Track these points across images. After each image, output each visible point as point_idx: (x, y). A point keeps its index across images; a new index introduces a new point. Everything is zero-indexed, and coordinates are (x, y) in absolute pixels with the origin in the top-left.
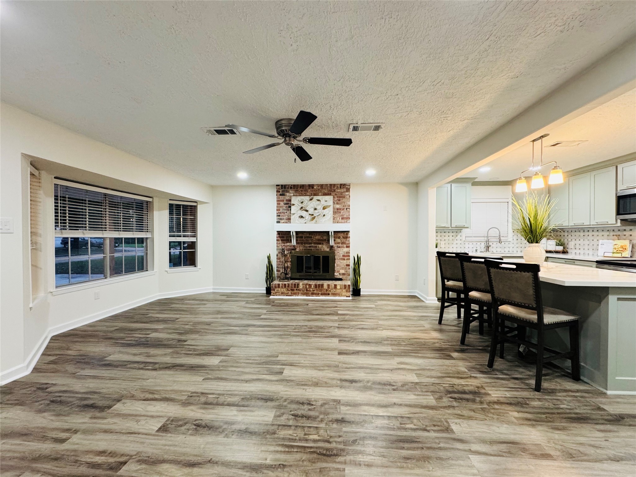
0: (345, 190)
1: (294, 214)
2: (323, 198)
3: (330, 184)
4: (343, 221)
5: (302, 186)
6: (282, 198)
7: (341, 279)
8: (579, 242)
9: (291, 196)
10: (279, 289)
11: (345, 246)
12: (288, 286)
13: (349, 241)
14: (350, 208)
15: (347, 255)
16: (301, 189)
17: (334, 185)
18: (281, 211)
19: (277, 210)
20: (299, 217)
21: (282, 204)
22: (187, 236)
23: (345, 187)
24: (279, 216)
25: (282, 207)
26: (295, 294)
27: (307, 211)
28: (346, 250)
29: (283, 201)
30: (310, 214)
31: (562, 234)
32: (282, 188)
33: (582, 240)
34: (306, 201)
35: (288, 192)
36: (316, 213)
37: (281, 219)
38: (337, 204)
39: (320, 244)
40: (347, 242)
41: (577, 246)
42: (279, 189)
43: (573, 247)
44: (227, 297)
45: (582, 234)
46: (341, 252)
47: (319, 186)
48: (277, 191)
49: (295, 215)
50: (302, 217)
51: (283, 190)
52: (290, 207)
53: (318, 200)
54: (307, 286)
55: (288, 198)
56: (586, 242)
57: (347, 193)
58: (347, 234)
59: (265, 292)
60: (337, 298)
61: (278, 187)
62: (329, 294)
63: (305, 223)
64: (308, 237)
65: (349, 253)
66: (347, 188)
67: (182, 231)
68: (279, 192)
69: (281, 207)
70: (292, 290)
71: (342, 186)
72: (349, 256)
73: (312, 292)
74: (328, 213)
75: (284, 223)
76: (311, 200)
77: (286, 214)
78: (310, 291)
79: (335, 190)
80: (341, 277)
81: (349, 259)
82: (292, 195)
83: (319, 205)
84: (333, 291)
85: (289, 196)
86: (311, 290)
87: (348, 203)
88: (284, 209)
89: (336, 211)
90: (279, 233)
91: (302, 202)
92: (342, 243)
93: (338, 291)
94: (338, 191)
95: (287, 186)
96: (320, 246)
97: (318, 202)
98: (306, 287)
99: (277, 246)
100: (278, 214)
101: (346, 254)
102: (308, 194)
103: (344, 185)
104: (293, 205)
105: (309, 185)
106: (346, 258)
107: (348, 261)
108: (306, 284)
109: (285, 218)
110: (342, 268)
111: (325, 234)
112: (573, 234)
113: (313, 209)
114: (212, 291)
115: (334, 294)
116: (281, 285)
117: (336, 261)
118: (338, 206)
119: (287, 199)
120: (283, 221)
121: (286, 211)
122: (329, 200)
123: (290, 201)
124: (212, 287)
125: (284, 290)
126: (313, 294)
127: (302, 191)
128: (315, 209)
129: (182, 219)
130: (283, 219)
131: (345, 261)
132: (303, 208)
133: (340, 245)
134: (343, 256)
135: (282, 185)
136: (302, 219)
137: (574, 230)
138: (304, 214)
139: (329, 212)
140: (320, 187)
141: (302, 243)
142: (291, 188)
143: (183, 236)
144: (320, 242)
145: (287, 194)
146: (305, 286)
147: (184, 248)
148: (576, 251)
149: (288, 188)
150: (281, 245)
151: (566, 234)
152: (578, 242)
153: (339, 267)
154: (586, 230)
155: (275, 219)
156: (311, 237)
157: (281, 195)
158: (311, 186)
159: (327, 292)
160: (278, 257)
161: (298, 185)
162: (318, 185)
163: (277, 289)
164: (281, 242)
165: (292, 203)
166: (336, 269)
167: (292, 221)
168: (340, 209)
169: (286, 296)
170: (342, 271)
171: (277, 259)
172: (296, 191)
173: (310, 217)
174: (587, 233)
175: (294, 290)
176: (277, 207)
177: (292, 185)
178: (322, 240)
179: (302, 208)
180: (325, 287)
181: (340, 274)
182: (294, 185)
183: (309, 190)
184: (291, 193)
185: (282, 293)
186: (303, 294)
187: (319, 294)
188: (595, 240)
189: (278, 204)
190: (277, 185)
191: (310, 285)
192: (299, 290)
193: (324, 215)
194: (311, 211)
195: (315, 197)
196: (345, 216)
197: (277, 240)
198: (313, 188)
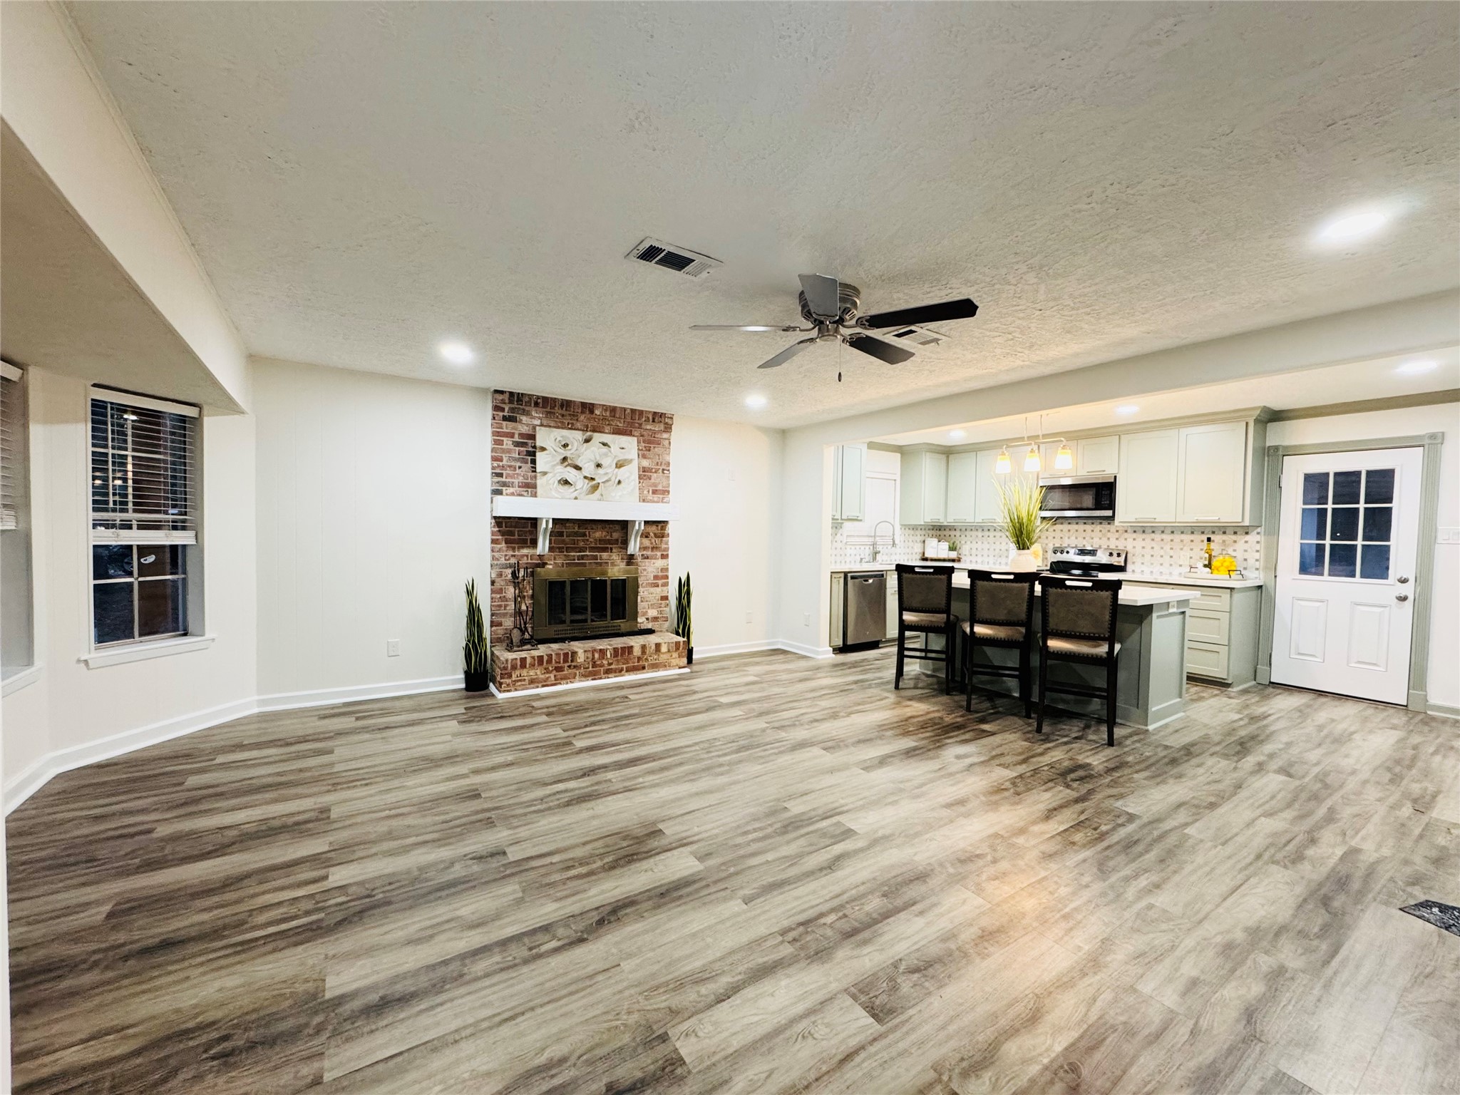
0: (662, 427)
1: (545, 473)
2: (617, 441)
3: (632, 410)
4: (656, 497)
5: (566, 404)
6: (507, 427)
7: (650, 632)
8: (976, 546)
9: (534, 428)
10: (524, 672)
11: (659, 554)
12: (549, 661)
13: (667, 543)
14: (671, 468)
15: (663, 576)
16: (564, 412)
17: (641, 412)
18: (505, 462)
19: (494, 459)
20: (559, 481)
21: (508, 443)
22: (155, 526)
23: (662, 420)
24: (500, 475)
25: (509, 451)
26: (565, 678)
27: (578, 468)
28: (660, 563)
29: (512, 435)
30: (585, 477)
31: (952, 533)
32: (511, 402)
33: (980, 543)
34: (576, 444)
35: (527, 414)
36: (600, 476)
37: (504, 484)
38: (644, 457)
39: (605, 550)
40: (664, 546)
41: (974, 551)
42: (503, 402)
43: (967, 553)
44: (357, 719)
45: (980, 534)
46: (650, 569)
47: (606, 410)
48: (497, 408)
49: (549, 475)
50: (566, 482)
51: (515, 405)
52: (533, 454)
53: (604, 444)
54: (597, 656)
55: (524, 429)
56: (986, 546)
57: (665, 436)
58: (663, 528)
59: (463, 686)
60: (661, 673)
61: (500, 397)
62: (644, 668)
63: (576, 498)
64: (576, 534)
65: (667, 570)
66: (666, 423)
67: (130, 506)
68: (503, 410)
69: (503, 451)
70: (559, 669)
71: (658, 417)
72: (667, 577)
73: (607, 667)
74: (628, 478)
75: (513, 494)
76: (587, 441)
77: (518, 471)
78: (602, 666)
79: (641, 425)
80: (649, 626)
81: (666, 585)
82: (538, 422)
83: (606, 455)
84: (652, 660)
85: (528, 425)
86: (605, 662)
87: (667, 458)
88: (515, 460)
89: (644, 473)
90: (500, 521)
91: (565, 446)
92: (653, 548)
93: (663, 658)
94: (648, 427)
95: (527, 399)
96: (605, 555)
97: (605, 449)
98: (593, 658)
99: (493, 558)
100: (498, 471)
101: (660, 574)
102: (579, 425)
103: (662, 415)
104: (543, 449)
105: (584, 405)
106: (660, 582)
107: (665, 588)
108: (594, 651)
109: (516, 481)
110: (652, 606)
111: (617, 527)
112: (967, 533)
113: (592, 466)
114: (256, 710)
115: (655, 666)
116: (529, 661)
117: (641, 589)
118: (645, 463)
119: (524, 431)
120: (511, 490)
121: (518, 464)
122: (627, 446)
123: (533, 437)
124: (256, 698)
125: (538, 673)
126: (608, 672)
127: (563, 416)
128: (599, 466)
129: (130, 460)
130: (512, 485)
131: (658, 590)
132: (569, 461)
133: (649, 553)
134: (656, 577)
135: (511, 394)
136: (567, 487)
137: (969, 528)
138: (571, 474)
139: (630, 474)
140: (608, 414)
141: (561, 549)
142: (536, 404)
143: (140, 527)
144: (604, 546)
145: (524, 419)
146: (590, 655)
147: (144, 570)
148: (971, 558)
149: (528, 404)
150: (508, 555)
151: (958, 533)
152: (974, 546)
153: (645, 604)
154: (986, 529)
155: (487, 483)
156: (584, 535)
157: (505, 418)
158: (588, 408)
159: (641, 663)
160: (497, 585)
161: (554, 400)
162: (605, 408)
163: (518, 672)
164: (503, 545)
165: (539, 443)
166: (640, 610)
167: (539, 490)
168: (650, 470)
169: (543, 686)
170: (652, 613)
171: (493, 592)
172: (549, 414)
173: (587, 485)
174: (987, 533)
175: (563, 668)
176: (493, 450)
177: (538, 397)
178: (609, 542)
179: (565, 459)
180: (637, 651)
181: (647, 619)
182: (545, 399)
183: (582, 417)
184: (534, 418)
185: (532, 682)
186: (586, 676)
187: (621, 670)
188: (998, 543)
189: (497, 442)
190: (496, 392)
191: (602, 652)
192: (575, 667)
193: (619, 482)
194: (589, 469)
195: (596, 435)
196: (660, 487)
197: (493, 541)
198: (592, 412)
